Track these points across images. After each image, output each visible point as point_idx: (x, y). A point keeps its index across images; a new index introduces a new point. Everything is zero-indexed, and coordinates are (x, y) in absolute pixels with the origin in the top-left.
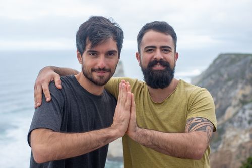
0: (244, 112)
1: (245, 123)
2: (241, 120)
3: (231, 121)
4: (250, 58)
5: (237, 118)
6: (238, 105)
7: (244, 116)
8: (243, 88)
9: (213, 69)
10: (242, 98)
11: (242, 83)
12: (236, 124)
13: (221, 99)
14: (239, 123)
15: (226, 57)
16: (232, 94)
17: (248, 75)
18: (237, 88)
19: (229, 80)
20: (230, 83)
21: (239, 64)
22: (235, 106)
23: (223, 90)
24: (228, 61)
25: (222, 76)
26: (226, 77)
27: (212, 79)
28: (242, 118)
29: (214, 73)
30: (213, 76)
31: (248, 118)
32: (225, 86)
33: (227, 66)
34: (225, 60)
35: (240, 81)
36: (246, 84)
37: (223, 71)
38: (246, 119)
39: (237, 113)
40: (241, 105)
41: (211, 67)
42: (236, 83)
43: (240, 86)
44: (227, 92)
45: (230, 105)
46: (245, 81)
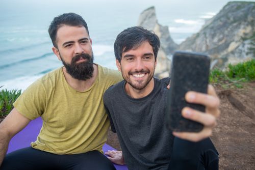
0: (243, 46)
1: (244, 54)
2: (241, 52)
3: (233, 52)
4: (253, 5)
5: (237, 50)
6: (239, 41)
7: (243, 49)
8: (244, 28)
9: (222, 14)
10: (243, 36)
11: (244, 24)
12: (236, 55)
13: (227, 36)
14: (239, 54)
15: (233, 4)
16: (236, 32)
17: (250, 18)
18: (239, 28)
19: (235, 21)
20: (235, 24)
21: (243, 10)
22: (237, 42)
23: (229, 29)
24: (235, 7)
25: (229, 19)
26: (232, 19)
27: (221, 21)
28: (241, 50)
29: (223, 16)
30: (222, 19)
31: (246, 51)
32: (231, 27)
33: (233, 11)
34: (232, 7)
35: (243, 22)
36: (247, 25)
37: (230, 14)
38: (244, 51)
39: (238, 47)
40: (242, 41)
41: (221, 11)
42: (240, 24)
43: (242, 26)
44: (232, 31)
45: (233, 41)
46: (246, 23)
